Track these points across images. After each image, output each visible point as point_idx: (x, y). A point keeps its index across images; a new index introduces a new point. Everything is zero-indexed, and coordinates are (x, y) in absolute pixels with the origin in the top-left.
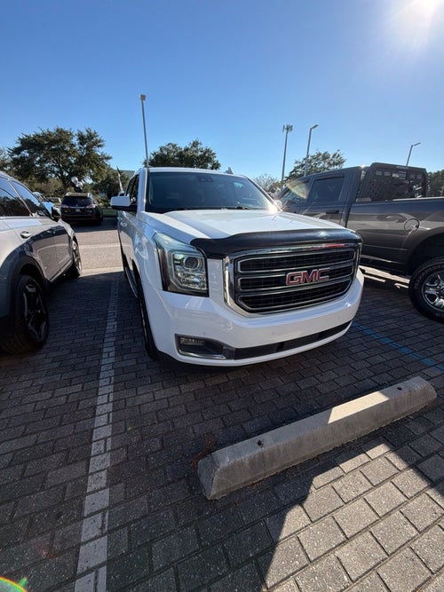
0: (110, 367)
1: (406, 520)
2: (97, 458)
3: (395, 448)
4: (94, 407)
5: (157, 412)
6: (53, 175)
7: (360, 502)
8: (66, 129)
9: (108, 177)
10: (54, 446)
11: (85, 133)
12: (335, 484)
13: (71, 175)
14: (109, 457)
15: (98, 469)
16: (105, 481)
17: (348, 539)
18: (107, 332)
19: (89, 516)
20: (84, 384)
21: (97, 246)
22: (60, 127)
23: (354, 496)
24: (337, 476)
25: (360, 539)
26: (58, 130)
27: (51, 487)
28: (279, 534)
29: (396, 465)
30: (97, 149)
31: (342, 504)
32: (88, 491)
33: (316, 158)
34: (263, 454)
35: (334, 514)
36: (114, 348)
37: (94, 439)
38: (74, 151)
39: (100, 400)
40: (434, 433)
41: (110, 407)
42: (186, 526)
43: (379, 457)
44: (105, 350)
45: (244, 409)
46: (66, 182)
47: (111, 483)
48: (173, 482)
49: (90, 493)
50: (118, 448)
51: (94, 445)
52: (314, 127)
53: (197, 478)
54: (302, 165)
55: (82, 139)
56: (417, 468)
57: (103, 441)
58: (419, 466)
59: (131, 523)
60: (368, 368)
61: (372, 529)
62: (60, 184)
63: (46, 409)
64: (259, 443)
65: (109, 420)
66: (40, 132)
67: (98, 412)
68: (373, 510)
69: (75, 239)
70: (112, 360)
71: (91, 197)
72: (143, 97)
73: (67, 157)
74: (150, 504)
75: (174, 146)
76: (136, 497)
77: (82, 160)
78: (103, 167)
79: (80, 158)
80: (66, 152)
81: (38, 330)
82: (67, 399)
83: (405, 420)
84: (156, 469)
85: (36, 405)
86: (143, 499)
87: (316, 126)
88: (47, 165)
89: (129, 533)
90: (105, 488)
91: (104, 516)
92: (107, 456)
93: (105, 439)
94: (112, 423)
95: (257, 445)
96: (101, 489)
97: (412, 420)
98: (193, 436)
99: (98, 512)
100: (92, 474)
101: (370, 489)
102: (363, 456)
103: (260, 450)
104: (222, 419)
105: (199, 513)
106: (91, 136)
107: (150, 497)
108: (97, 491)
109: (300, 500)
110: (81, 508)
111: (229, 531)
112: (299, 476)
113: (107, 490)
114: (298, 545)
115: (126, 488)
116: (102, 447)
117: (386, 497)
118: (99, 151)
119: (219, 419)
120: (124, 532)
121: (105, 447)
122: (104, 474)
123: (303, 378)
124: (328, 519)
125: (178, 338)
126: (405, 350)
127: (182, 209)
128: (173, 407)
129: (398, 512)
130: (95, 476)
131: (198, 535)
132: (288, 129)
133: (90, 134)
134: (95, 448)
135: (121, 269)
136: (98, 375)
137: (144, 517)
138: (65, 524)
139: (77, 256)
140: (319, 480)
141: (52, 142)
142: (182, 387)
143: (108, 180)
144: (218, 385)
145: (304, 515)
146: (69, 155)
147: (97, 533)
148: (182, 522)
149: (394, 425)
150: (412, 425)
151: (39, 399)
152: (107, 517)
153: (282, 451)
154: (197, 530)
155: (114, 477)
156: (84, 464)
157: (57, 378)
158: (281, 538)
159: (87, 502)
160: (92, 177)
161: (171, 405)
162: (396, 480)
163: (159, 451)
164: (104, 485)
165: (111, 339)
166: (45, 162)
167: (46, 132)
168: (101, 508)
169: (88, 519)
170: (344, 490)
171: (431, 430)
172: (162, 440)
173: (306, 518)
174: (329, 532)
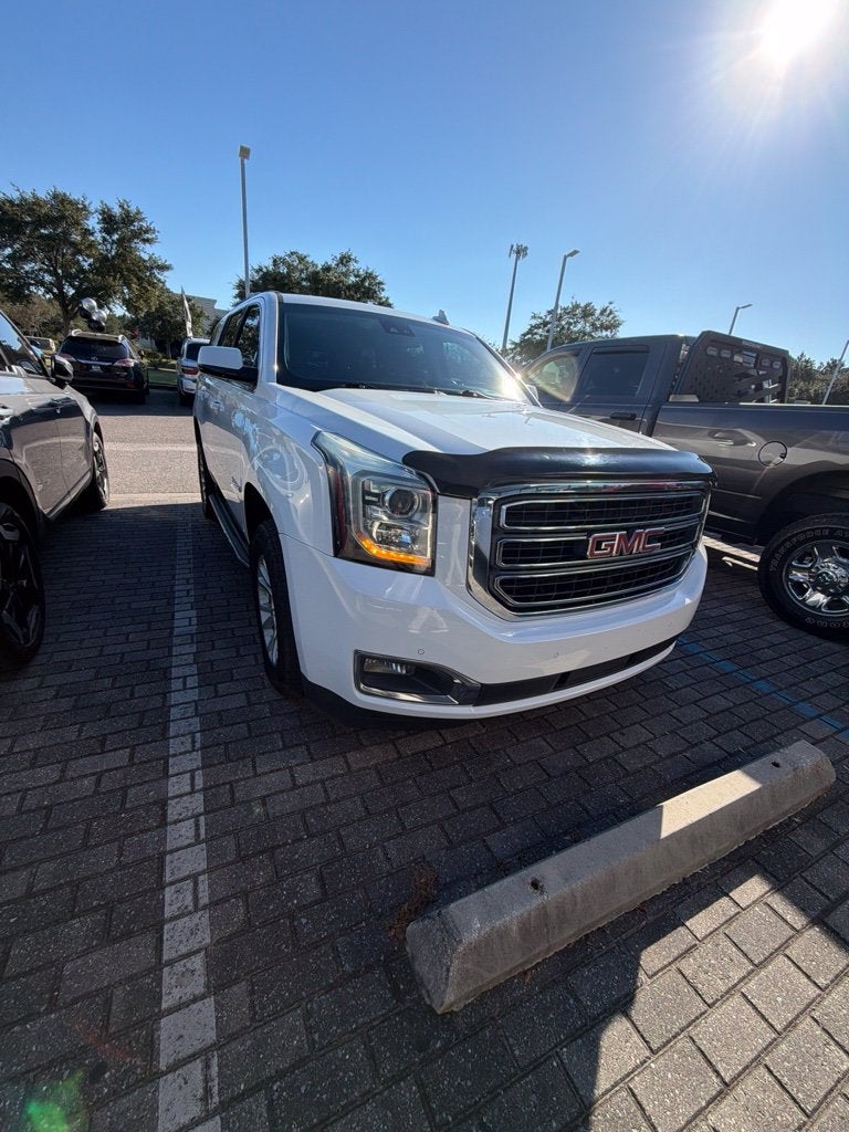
0: (191, 711)
1: (826, 1036)
2: (180, 923)
3: (779, 884)
4: (162, 804)
5: (303, 813)
6: (41, 291)
7: (736, 1000)
8: (75, 196)
9: (161, 307)
10: (75, 899)
11: (117, 211)
12: (683, 964)
13: (81, 294)
14: (205, 920)
15: (183, 950)
16: (202, 980)
17: (727, 1086)
18: (176, 631)
19: (172, 1068)
20: (133, 748)
21: (137, 447)
22: (60, 190)
23: (724, 989)
24: (684, 947)
25: (749, 1085)
26: (55, 196)
27: (75, 1001)
28: (593, 1084)
29: (788, 918)
30: (141, 245)
31: (704, 1007)
32: (164, 1006)
33: (571, 312)
34: (544, 907)
35: (693, 1031)
36: (194, 669)
37: (168, 878)
38: (91, 245)
39: (177, 785)
40: (841, 851)
41: (197, 803)
42: (396, 1079)
43: (754, 902)
44: (175, 672)
45: (483, 805)
46: (70, 308)
47: (218, 985)
48: (355, 975)
49: (170, 1011)
50: (226, 900)
51: (169, 893)
52: (571, 255)
53: (408, 964)
54: (545, 324)
55: (109, 221)
56: (825, 924)
57: (189, 884)
58: (829, 921)
59: (272, 1079)
60: (703, 720)
61: (767, 1060)
62: (55, 311)
63: (49, 808)
64: (535, 885)
65: (197, 835)
66: (15, 196)
67: (172, 813)
68: (763, 1017)
69: (97, 429)
70: (193, 695)
71: (126, 342)
72: (245, 153)
73: (74, 255)
74: (310, 1030)
75: (302, 259)
76: (276, 1016)
77: (105, 266)
78: (153, 285)
79: (104, 259)
80: (73, 244)
81: (23, 623)
82: (98, 783)
83: (787, 826)
84: (316, 945)
85: (23, 799)
86: (294, 1019)
87: (575, 252)
88: (27, 267)
89: (271, 1107)
90: (203, 997)
91: (207, 1066)
92: (203, 919)
93: (194, 877)
94: (206, 841)
95: (530, 889)
96: (195, 1000)
97: (799, 825)
98: (386, 867)
99: (192, 1057)
100: (171, 963)
101: (749, 973)
102: (724, 901)
103: (537, 900)
104: (442, 828)
105: (422, 1046)
106: (128, 219)
107: (308, 1014)
108: (187, 1005)
109: (623, 1004)
110: (150, 1048)
111: (490, 1084)
112: (612, 950)
113: (210, 1001)
114: (634, 1108)
115: (252, 992)
116: (189, 898)
117: (781, 988)
118: (145, 252)
119: (435, 829)
120: (258, 1105)
121: (196, 899)
122: (197, 962)
123: (589, 739)
124: (682, 1043)
125: (361, 658)
126: (762, 685)
127: (356, 386)
128: (337, 801)
129: (809, 1020)
130: (179, 967)
131: (425, 1099)
132: (518, 252)
133: (127, 213)
134: (173, 900)
135: (197, 498)
136: (166, 729)
137: (301, 1062)
138: (116, 1094)
139: (100, 464)
140: (652, 957)
141: (41, 221)
142: (351, 756)
143: (160, 314)
144: (424, 752)
145: (636, 1037)
146: (79, 252)
147: (196, 1110)
148: (386, 1070)
149: (771, 836)
150: (801, 837)
151: (30, 784)
152: (215, 1070)
153: (579, 899)
154: (421, 1086)
155: (223, 969)
156: (149, 938)
157: (71, 733)
158: (598, 1092)
159: (163, 1034)
160: (128, 303)
161: (333, 797)
162: (793, 952)
163: (316, 902)
164: (200, 990)
165: (187, 649)
166: (25, 259)
167: (29, 196)
168: (198, 1046)
169: (170, 1077)
170: (702, 976)
171: (837, 844)
172: (321, 878)
173: (641, 1044)
174: (689, 1074)
